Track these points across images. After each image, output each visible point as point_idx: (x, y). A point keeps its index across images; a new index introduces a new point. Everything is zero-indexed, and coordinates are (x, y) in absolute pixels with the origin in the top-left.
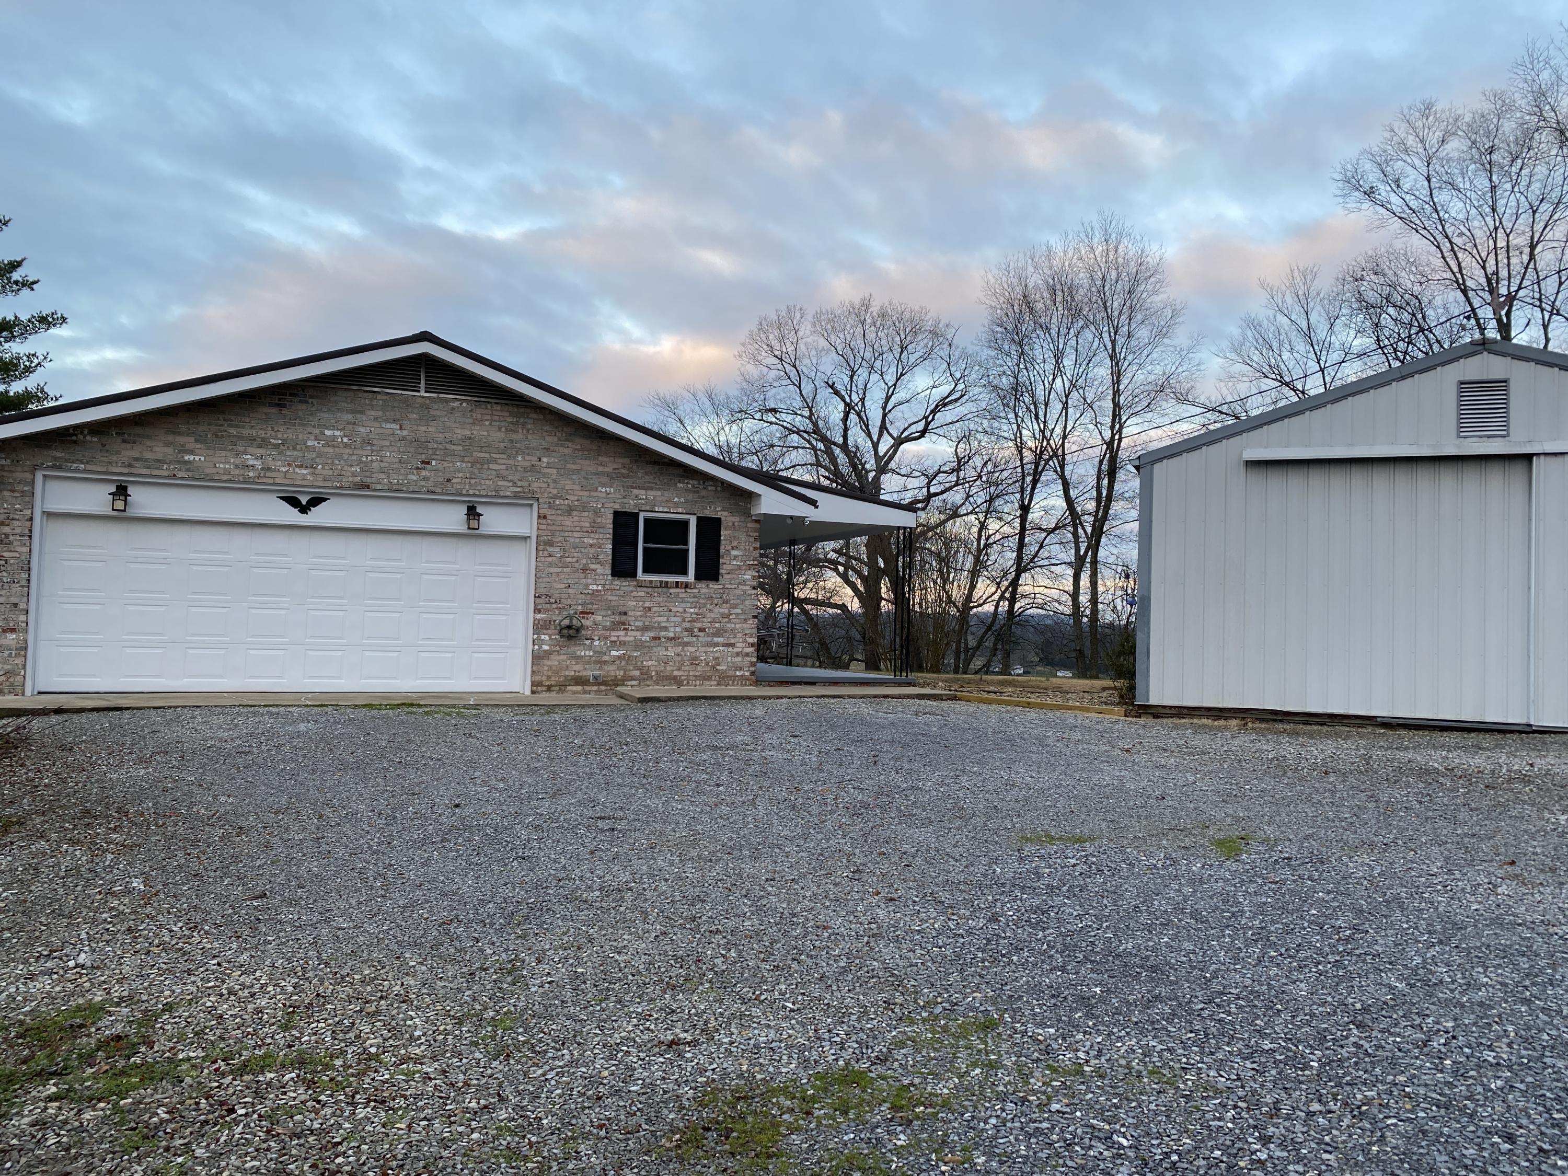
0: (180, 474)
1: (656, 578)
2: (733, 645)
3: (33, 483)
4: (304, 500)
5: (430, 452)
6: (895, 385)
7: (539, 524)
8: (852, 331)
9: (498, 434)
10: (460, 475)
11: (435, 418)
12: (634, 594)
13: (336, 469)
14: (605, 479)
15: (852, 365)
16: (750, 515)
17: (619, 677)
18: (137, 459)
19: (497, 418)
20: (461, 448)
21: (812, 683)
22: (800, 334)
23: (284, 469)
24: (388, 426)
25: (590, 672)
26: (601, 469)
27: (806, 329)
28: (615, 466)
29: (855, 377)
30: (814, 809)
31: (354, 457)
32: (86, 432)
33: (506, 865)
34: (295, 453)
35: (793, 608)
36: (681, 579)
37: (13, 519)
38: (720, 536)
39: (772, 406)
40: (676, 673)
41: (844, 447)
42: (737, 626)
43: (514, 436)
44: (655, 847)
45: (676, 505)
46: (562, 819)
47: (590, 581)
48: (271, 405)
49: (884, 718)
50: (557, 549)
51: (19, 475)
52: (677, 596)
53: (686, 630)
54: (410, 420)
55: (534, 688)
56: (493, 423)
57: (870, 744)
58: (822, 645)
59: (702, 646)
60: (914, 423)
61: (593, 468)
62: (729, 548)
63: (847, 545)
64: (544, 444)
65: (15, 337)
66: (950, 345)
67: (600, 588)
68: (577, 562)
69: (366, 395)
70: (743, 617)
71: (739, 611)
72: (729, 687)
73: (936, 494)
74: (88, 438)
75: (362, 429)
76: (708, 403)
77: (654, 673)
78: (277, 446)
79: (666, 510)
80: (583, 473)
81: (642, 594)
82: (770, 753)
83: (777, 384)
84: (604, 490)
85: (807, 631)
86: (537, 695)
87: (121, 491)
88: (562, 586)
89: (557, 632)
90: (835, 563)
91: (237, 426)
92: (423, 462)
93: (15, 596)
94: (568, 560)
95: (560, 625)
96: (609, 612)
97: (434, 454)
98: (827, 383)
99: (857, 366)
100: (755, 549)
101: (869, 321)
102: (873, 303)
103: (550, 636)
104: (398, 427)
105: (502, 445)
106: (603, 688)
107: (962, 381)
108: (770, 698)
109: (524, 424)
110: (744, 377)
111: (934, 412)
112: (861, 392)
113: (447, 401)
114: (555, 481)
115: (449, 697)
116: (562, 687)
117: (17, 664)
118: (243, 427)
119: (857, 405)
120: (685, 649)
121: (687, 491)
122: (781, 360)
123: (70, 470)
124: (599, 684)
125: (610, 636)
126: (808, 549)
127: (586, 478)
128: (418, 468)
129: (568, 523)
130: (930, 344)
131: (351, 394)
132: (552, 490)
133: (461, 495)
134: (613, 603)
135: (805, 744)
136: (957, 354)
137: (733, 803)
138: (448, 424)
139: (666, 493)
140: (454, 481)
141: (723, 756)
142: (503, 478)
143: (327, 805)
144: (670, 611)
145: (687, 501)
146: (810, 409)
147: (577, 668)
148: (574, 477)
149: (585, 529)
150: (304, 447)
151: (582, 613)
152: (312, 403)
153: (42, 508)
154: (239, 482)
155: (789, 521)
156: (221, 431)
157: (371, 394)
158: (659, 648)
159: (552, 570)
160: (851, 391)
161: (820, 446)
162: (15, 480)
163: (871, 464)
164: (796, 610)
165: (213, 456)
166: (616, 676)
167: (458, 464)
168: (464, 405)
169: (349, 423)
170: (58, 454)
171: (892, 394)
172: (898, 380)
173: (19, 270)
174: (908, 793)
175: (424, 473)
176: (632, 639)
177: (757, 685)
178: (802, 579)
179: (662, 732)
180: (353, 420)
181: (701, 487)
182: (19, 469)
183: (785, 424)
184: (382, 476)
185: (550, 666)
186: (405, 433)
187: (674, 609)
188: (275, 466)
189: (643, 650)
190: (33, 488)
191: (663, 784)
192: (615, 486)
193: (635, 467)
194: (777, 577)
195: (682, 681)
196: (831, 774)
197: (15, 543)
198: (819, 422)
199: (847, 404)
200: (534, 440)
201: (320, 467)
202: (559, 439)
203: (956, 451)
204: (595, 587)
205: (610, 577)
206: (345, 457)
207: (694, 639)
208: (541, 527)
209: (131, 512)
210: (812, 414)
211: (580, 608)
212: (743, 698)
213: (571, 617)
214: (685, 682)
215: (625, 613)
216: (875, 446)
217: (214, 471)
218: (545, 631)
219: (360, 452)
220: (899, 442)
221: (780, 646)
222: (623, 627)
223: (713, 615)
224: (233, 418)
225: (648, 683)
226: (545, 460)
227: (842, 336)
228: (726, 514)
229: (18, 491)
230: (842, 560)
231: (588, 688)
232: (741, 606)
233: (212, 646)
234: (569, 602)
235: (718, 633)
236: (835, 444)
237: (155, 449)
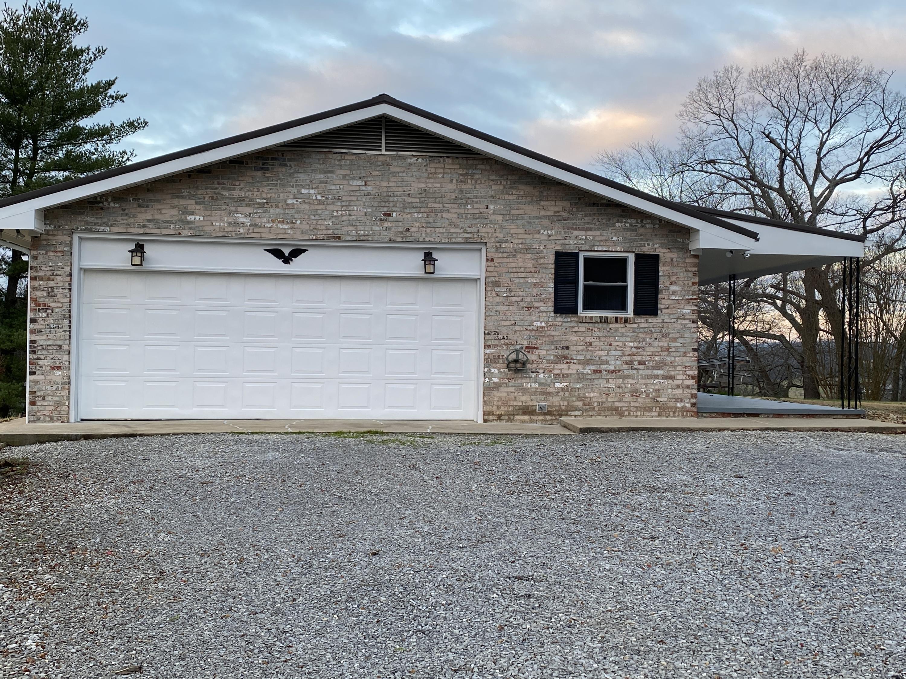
0: (184, 233)
1: (596, 314)
2: (673, 378)
3: (71, 244)
4: (287, 252)
5: (391, 205)
6: (829, 131)
7: (487, 266)
8: (786, 85)
9: (450, 186)
10: (417, 225)
11: (394, 174)
12: (576, 329)
13: (312, 224)
14: (547, 223)
15: (787, 115)
16: (688, 251)
17: (563, 408)
18: (149, 221)
19: (449, 171)
20: (418, 200)
21: (755, 414)
22: (737, 91)
23: (269, 225)
24: (355, 183)
25: (536, 403)
26: (543, 213)
27: (742, 86)
28: (557, 209)
29: (790, 127)
30: (766, 576)
31: (327, 213)
32: (110, 200)
33: (403, 641)
34: (278, 211)
35: (733, 340)
36: (620, 314)
37: (57, 275)
38: (658, 272)
39: (712, 158)
40: (617, 404)
41: (781, 191)
42: (677, 359)
43: (464, 187)
44: (574, 626)
45: (615, 244)
46: (477, 577)
47: (534, 318)
48: (257, 169)
49: (837, 456)
50: (504, 290)
51: (60, 238)
52: (617, 331)
53: (627, 363)
54: (374, 177)
55: (486, 417)
56: (445, 176)
57: (824, 487)
58: (761, 372)
59: (642, 379)
60: (849, 166)
61: (535, 213)
62: (667, 284)
63: (785, 280)
64: (491, 193)
65: (112, 139)
66: (884, 91)
67: (543, 324)
68: (522, 300)
69: (335, 156)
70: (683, 350)
71: (679, 345)
72: (670, 418)
73: (872, 231)
74: (112, 204)
75: (333, 187)
76: (651, 157)
77: (596, 404)
78: (262, 205)
79: (604, 249)
80: (526, 218)
81: (583, 329)
82: (712, 497)
83: (715, 138)
84: (545, 233)
85: (748, 362)
86: (488, 424)
87: (139, 249)
88: (509, 323)
89: (505, 365)
90: (773, 297)
91: (229, 189)
92: (385, 214)
93: (60, 340)
94: (514, 299)
95: (507, 359)
96: (553, 347)
97: (395, 206)
98: (763, 133)
99: (792, 117)
100: (694, 284)
101: (802, 74)
102: (806, 58)
103: (499, 370)
104: (363, 183)
105: (453, 196)
106: (548, 417)
107: (896, 123)
108: (712, 430)
109: (472, 175)
110: (685, 133)
111: (868, 154)
112: (795, 140)
113: (404, 158)
114: (501, 226)
115: (411, 425)
116: (511, 416)
117: (63, 396)
118: (234, 189)
119: (792, 151)
120: (626, 381)
121: (626, 230)
122: (720, 116)
123: (98, 232)
124: (545, 414)
125: (554, 369)
126: (748, 284)
127: (529, 223)
128: (381, 220)
129: (514, 265)
130: (863, 92)
131: (323, 156)
132: (498, 235)
133: (418, 242)
134: (556, 339)
135: (750, 487)
136: (891, 98)
137: (669, 564)
138: (406, 179)
139: (604, 233)
140: (413, 230)
141: (661, 499)
142: (455, 226)
143: (254, 546)
144: (610, 345)
145: (625, 239)
146: (747, 158)
147: (524, 399)
148: (518, 221)
149: (528, 270)
150: (284, 205)
151: (527, 348)
152: (290, 166)
153: (79, 264)
154: (232, 238)
155: (729, 255)
156: (216, 194)
157: (339, 155)
158: (601, 381)
159: (499, 309)
160: (786, 139)
161: (757, 191)
162: (57, 242)
163: (806, 205)
164: (736, 341)
165: (210, 215)
166: (560, 407)
167: (416, 214)
168: (420, 160)
169: (321, 182)
170: (89, 219)
171: (827, 140)
172: (831, 127)
173: (113, 87)
174: (878, 556)
175: (386, 224)
176: (574, 372)
177: (698, 416)
178: (741, 313)
179: (599, 469)
180: (325, 179)
181: (639, 225)
182: (60, 233)
183: (723, 173)
184: (351, 228)
185: (500, 397)
186: (369, 188)
187: (614, 344)
188: (261, 222)
189: (584, 383)
190: (71, 249)
191: (592, 534)
192: (556, 228)
193: (574, 210)
194: (718, 311)
195: (624, 412)
196: (782, 527)
197: (59, 295)
198: (757, 169)
199: (782, 151)
200: (482, 190)
201: (298, 222)
202: (504, 187)
203: (891, 189)
204: (539, 324)
205: (552, 314)
206: (319, 212)
207: (635, 372)
208: (489, 269)
209: (147, 266)
210: (749, 163)
211: (525, 343)
212: (683, 430)
213: (517, 352)
214: (626, 413)
215: (568, 348)
216: (811, 189)
217: (211, 228)
218: (494, 365)
219: (331, 207)
220: (834, 183)
221: (721, 375)
222: (565, 361)
223: (652, 349)
224: (225, 182)
225: (591, 413)
226: (491, 207)
227: (777, 90)
228: (664, 250)
229: (60, 252)
230: (780, 294)
231: (534, 418)
232: (681, 340)
233: (217, 380)
234: (515, 338)
235: (657, 366)
236: (771, 188)
237: (164, 211)
